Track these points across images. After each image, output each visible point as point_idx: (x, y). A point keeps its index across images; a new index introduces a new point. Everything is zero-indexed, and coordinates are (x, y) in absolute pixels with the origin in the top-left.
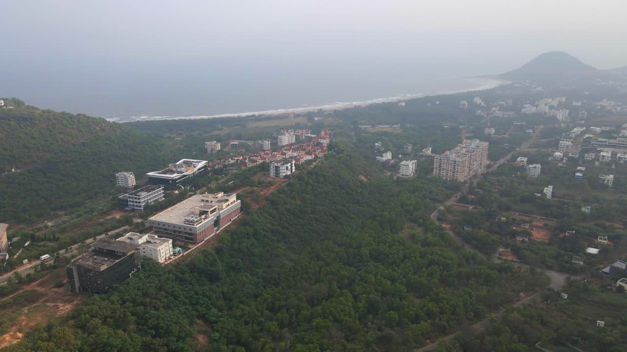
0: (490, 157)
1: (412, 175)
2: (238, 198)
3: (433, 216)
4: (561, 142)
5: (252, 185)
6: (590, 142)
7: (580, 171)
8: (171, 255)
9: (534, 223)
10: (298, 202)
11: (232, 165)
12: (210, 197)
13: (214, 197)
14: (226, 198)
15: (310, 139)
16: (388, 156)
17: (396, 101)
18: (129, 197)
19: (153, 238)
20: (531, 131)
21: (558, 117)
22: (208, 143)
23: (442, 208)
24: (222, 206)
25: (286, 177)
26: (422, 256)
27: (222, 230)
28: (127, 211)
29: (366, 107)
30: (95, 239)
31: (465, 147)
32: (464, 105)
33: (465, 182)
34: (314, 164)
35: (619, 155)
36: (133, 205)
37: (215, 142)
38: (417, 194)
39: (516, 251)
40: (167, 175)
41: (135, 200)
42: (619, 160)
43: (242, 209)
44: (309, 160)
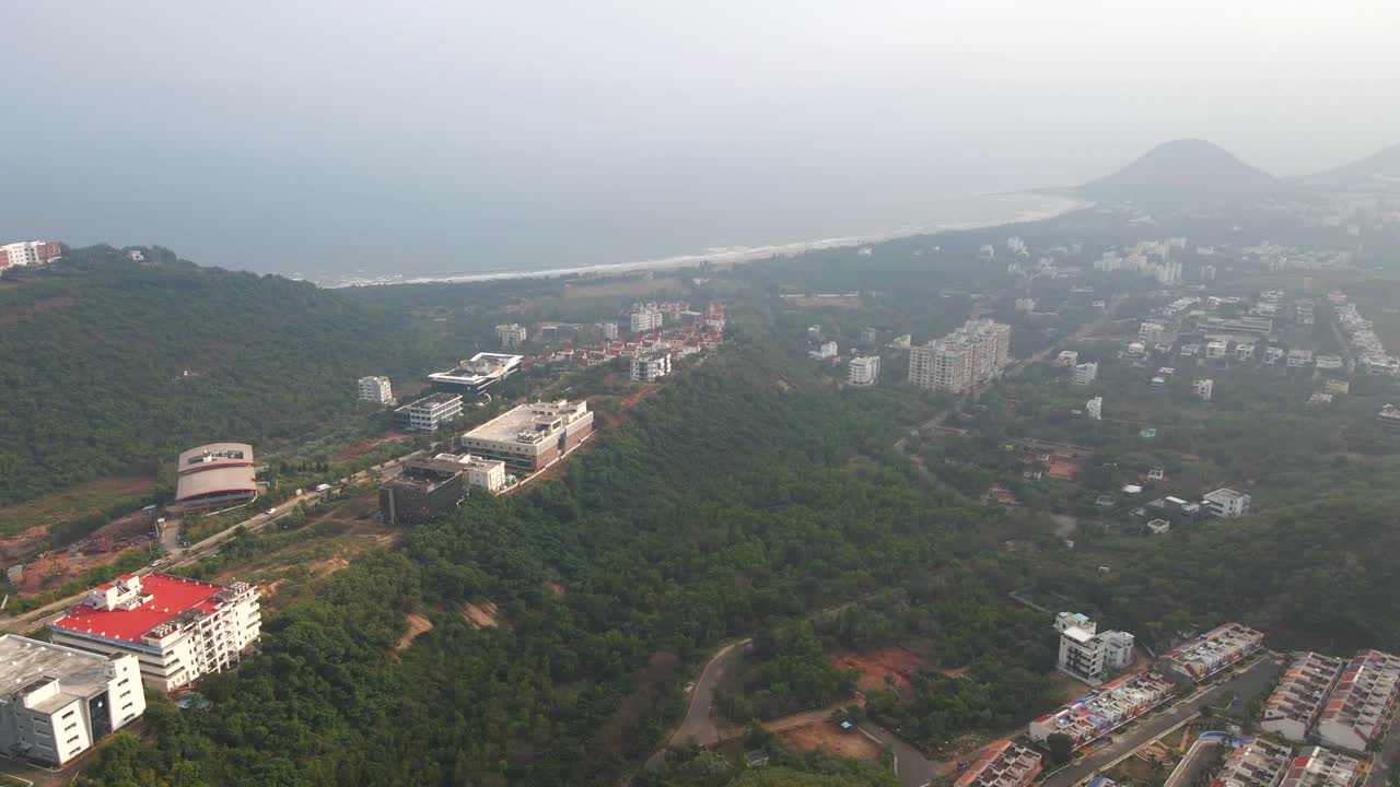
0: (1014, 350)
1: (872, 382)
2: (589, 409)
3: (899, 445)
4: (1144, 324)
5: (604, 391)
6: (1193, 325)
7: (1162, 375)
8: (503, 485)
9: (1059, 454)
10: (679, 419)
11: (560, 364)
12: (547, 407)
13: (552, 407)
14: (572, 407)
15: (689, 319)
16: (831, 349)
17: (856, 244)
18: (412, 411)
19: (477, 460)
20: (1102, 304)
21: (1160, 279)
22: (503, 327)
23: (915, 433)
24: (567, 419)
25: (658, 379)
26: (870, 497)
27: (569, 455)
28: (410, 432)
29: (796, 258)
30: (383, 466)
31: (965, 334)
32: (988, 253)
33: (962, 393)
34: (702, 360)
35: (1239, 348)
36: (418, 424)
37: (516, 325)
38: (874, 411)
39: (1016, 490)
40: (463, 378)
41: (421, 415)
42: (1239, 356)
43: (594, 426)
44: (693, 354)
